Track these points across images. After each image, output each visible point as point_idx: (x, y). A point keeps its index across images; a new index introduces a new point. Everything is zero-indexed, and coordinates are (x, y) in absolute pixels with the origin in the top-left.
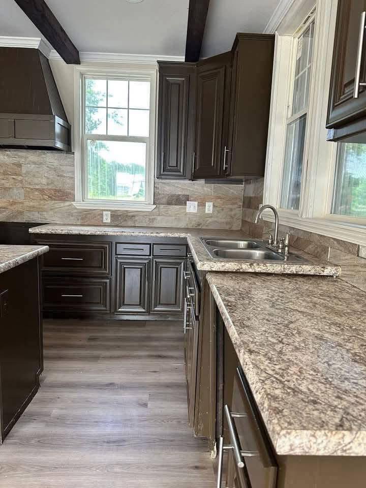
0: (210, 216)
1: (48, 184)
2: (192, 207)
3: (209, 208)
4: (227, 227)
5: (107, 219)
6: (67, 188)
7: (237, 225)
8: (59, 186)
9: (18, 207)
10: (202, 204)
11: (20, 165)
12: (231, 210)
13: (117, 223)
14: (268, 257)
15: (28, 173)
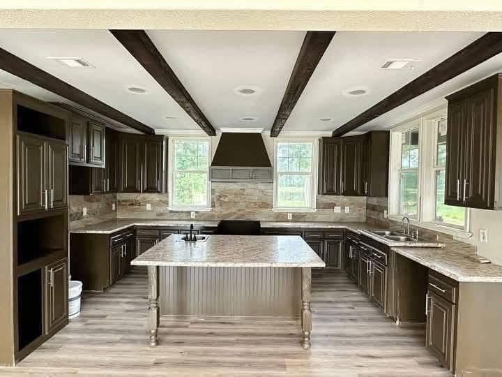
0: (348, 214)
1: (258, 199)
2: (337, 210)
3: (347, 210)
4: (357, 220)
5: (290, 217)
6: (268, 202)
7: (364, 219)
8: (264, 200)
9: (242, 212)
10: (343, 208)
11: (244, 190)
12: (360, 210)
13: (296, 219)
14: (408, 240)
15: (247, 194)
